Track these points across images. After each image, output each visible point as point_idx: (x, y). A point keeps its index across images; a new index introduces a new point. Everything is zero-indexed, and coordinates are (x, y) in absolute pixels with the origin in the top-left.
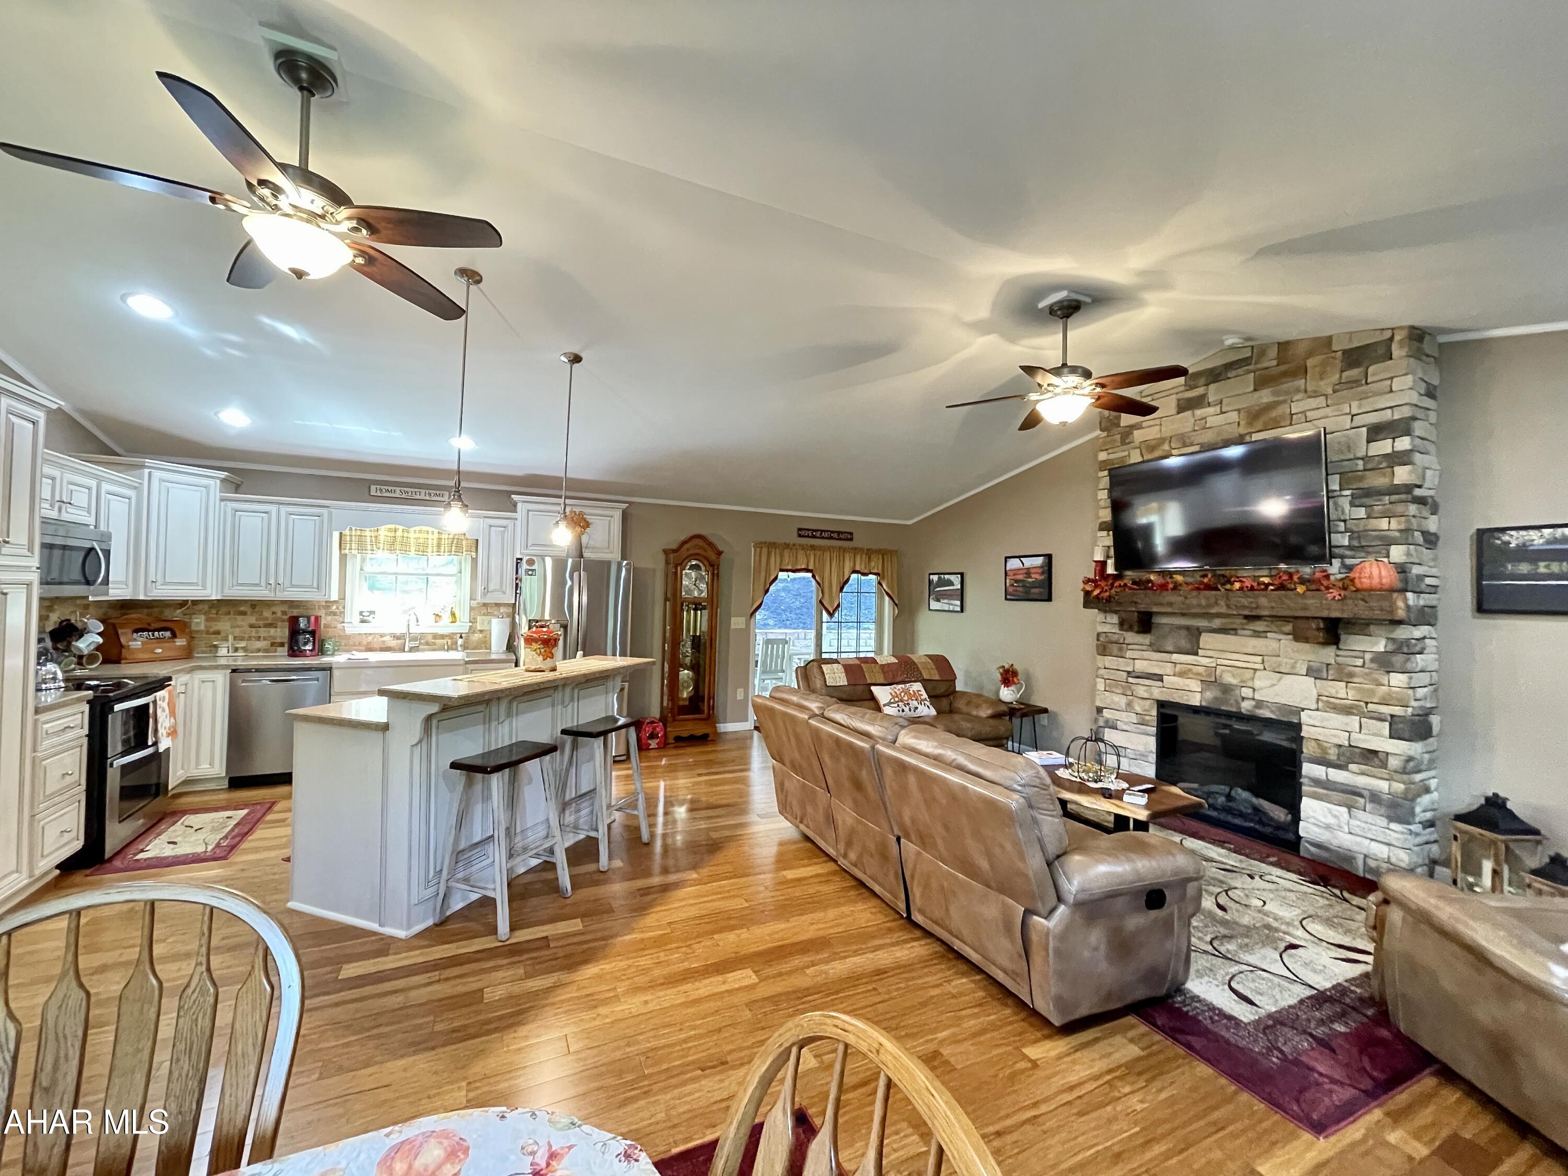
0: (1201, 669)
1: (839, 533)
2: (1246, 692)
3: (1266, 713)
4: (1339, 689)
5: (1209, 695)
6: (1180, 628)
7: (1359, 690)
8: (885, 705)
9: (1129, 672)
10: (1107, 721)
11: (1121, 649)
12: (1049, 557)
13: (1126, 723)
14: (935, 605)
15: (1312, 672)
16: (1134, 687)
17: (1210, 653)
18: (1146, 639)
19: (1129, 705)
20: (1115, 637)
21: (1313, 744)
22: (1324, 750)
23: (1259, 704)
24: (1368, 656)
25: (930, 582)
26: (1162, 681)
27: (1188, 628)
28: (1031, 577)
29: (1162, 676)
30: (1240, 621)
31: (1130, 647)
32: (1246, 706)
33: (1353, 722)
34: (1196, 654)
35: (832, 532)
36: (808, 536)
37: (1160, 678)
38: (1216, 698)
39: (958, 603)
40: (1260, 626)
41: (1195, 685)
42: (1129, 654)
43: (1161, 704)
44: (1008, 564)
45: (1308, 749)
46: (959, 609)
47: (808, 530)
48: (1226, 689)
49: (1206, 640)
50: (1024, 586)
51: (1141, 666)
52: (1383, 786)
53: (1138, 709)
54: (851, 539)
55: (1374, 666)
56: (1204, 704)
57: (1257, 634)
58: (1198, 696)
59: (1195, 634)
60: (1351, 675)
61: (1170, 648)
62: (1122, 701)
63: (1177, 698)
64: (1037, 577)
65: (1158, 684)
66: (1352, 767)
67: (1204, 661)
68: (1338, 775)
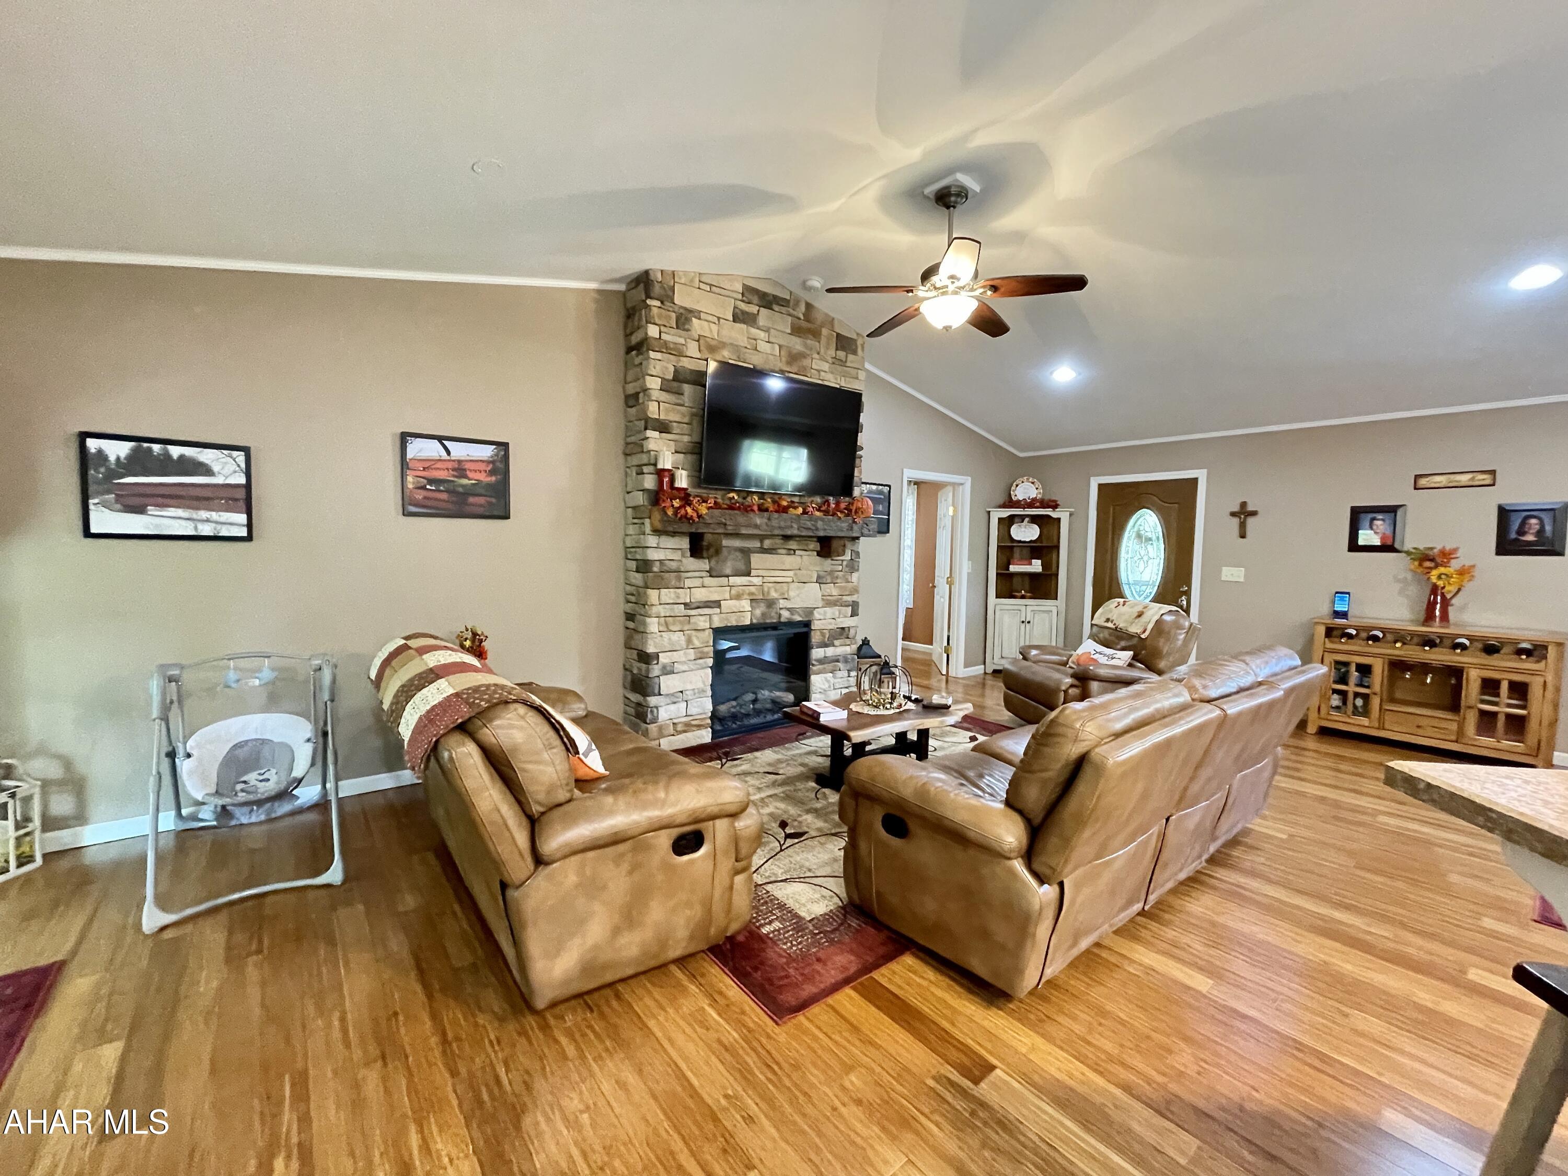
0: (753, 589)
2: (782, 603)
4: (832, 589)
5: (758, 612)
6: (735, 549)
7: (841, 587)
9: (685, 604)
10: (664, 667)
11: (679, 579)
13: (684, 663)
15: (820, 581)
16: (692, 620)
17: (761, 573)
18: (704, 565)
19: (689, 641)
20: (674, 565)
21: (818, 633)
22: (823, 635)
23: (791, 611)
24: (845, 563)
26: (719, 606)
27: (741, 550)
28: (466, 477)
29: (719, 601)
30: (778, 541)
31: (689, 575)
32: (786, 615)
33: (836, 611)
34: (748, 574)
37: (717, 604)
38: (763, 614)
39: (242, 518)
40: (793, 545)
41: (745, 604)
42: (688, 583)
43: (718, 632)
44: (409, 447)
45: (815, 638)
46: (244, 532)
48: (771, 603)
49: (756, 559)
50: (448, 492)
51: (700, 595)
53: (697, 643)
55: (847, 569)
56: (755, 621)
57: (789, 552)
59: (746, 554)
60: (837, 578)
61: (728, 571)
62: (678, 638)
63: (730, 622)
64: (477, 476)
65: (718, 610)
66: (837, 642)
67: (757, 581)
68: (830, 652)
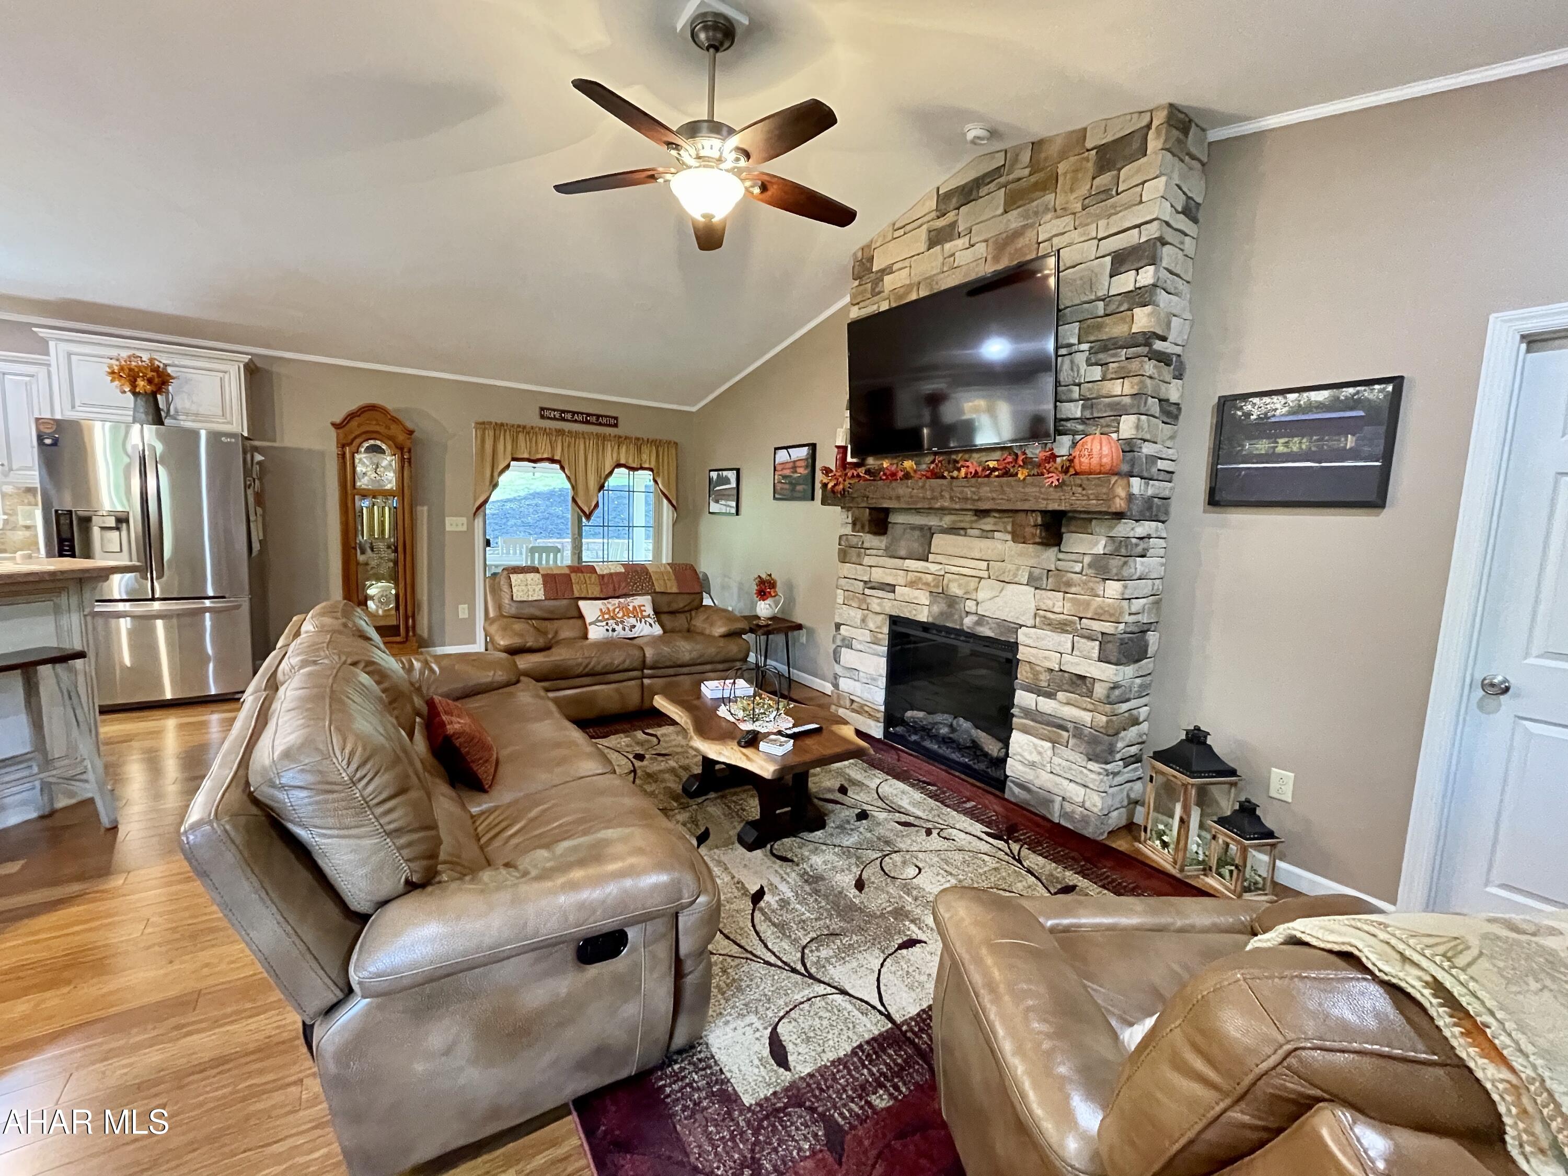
0: (930, 578)
1: (598, 416)
2: (970, 606)
3: (985, 631)
4: (1056, 602)
5: (936, 609)
6: (914, 528)
7: (1074, 602)
8: (591, 624)
9: (865, 582)
10: (843, 640)
11: (859, 555)
12: (813, 447)
13: (860, 642)
14: (714, 507)
15: (1033, 582)
16: (869, 600)
17: (939, 558)
18: (882, 542)
19: (864, 620)
20: (855, 541)
21: (1027, 668)
22: (1036, 674)
23: (981, 621)
24: (1087, 559)
25: (710, 480)
26: (894, 592)
27: (921, 528)
28: (796, 472)
29: (894, 586)
30: (969, 517)
31: (868, 552)
32: (968, 622)
33: (1066, 640)
34: (927, 559)
35: (588, 415)
36: (554, 419)
37: (891, 588)
38: (942, 614)
39: (734, 504)
40: (988, 524)
41: (923, 597)
42: (867, 560)
43: (895, 621)
44: (777, 456)
45: (1023, 673)
46: (734, 511)
47: (554, 410)
48: (952, 601)
49: (939, 541)
50: (790, 483)
51: (878, 575)
52: (1086, 717)
53: (872, 626)
54: (616, 425)
55: (1090, 572)
56: (931, 619)
57: (986, 535)
58: (926, 609)
59: (928, 534)
60: (1069, 584)
61: (903, 553)
62: (857, 616)
63: (906, 613)
64: (802, 471)
65: (891, 595)
66: (1060, 695)
67: (933, 568)
68: (1046, 705)
